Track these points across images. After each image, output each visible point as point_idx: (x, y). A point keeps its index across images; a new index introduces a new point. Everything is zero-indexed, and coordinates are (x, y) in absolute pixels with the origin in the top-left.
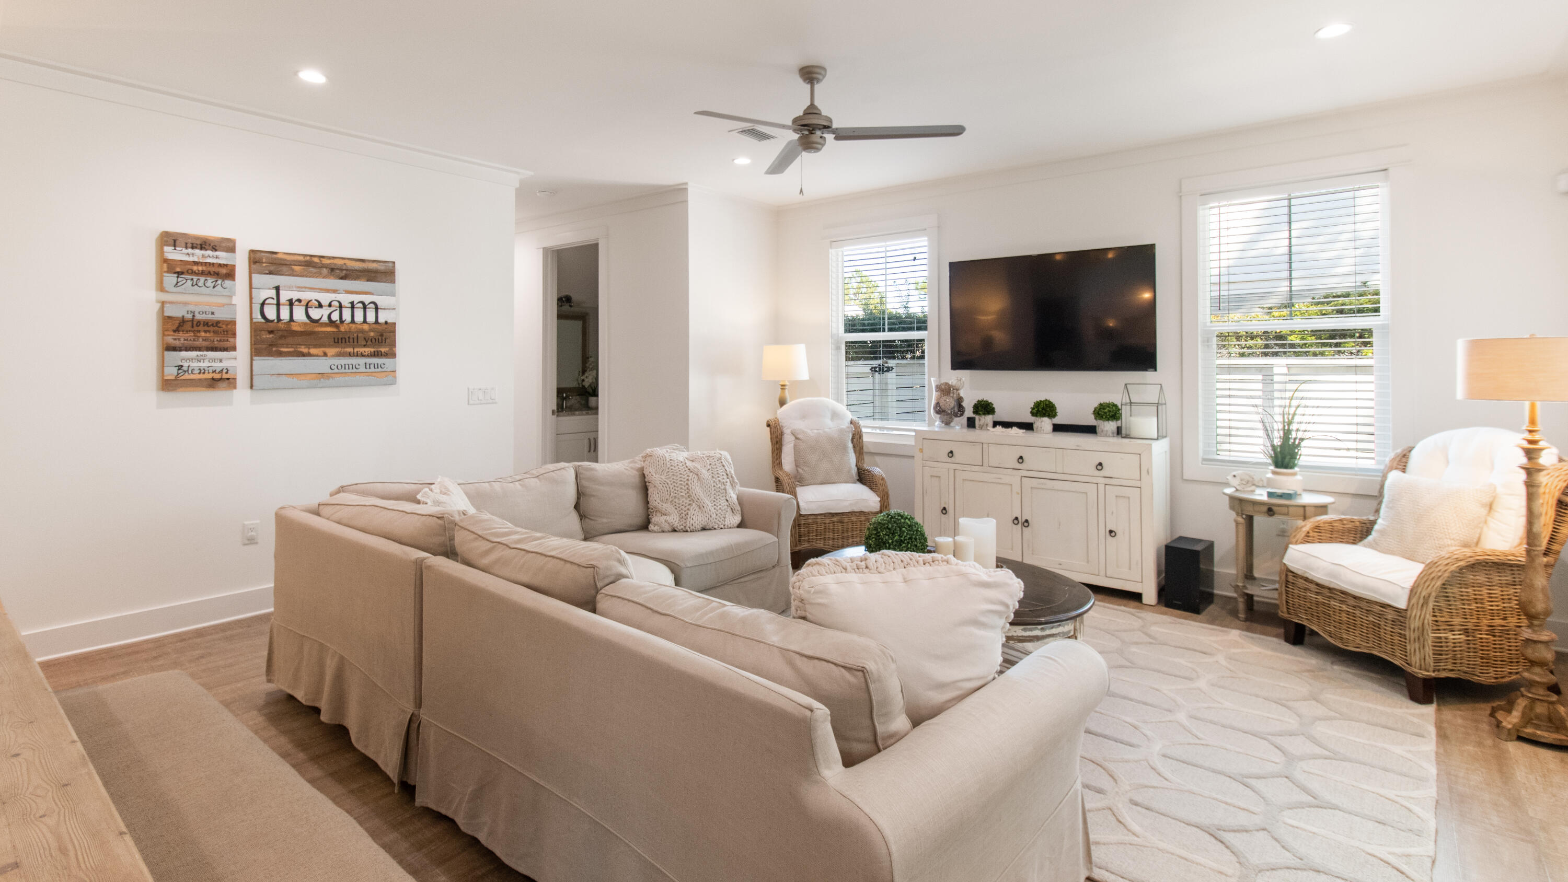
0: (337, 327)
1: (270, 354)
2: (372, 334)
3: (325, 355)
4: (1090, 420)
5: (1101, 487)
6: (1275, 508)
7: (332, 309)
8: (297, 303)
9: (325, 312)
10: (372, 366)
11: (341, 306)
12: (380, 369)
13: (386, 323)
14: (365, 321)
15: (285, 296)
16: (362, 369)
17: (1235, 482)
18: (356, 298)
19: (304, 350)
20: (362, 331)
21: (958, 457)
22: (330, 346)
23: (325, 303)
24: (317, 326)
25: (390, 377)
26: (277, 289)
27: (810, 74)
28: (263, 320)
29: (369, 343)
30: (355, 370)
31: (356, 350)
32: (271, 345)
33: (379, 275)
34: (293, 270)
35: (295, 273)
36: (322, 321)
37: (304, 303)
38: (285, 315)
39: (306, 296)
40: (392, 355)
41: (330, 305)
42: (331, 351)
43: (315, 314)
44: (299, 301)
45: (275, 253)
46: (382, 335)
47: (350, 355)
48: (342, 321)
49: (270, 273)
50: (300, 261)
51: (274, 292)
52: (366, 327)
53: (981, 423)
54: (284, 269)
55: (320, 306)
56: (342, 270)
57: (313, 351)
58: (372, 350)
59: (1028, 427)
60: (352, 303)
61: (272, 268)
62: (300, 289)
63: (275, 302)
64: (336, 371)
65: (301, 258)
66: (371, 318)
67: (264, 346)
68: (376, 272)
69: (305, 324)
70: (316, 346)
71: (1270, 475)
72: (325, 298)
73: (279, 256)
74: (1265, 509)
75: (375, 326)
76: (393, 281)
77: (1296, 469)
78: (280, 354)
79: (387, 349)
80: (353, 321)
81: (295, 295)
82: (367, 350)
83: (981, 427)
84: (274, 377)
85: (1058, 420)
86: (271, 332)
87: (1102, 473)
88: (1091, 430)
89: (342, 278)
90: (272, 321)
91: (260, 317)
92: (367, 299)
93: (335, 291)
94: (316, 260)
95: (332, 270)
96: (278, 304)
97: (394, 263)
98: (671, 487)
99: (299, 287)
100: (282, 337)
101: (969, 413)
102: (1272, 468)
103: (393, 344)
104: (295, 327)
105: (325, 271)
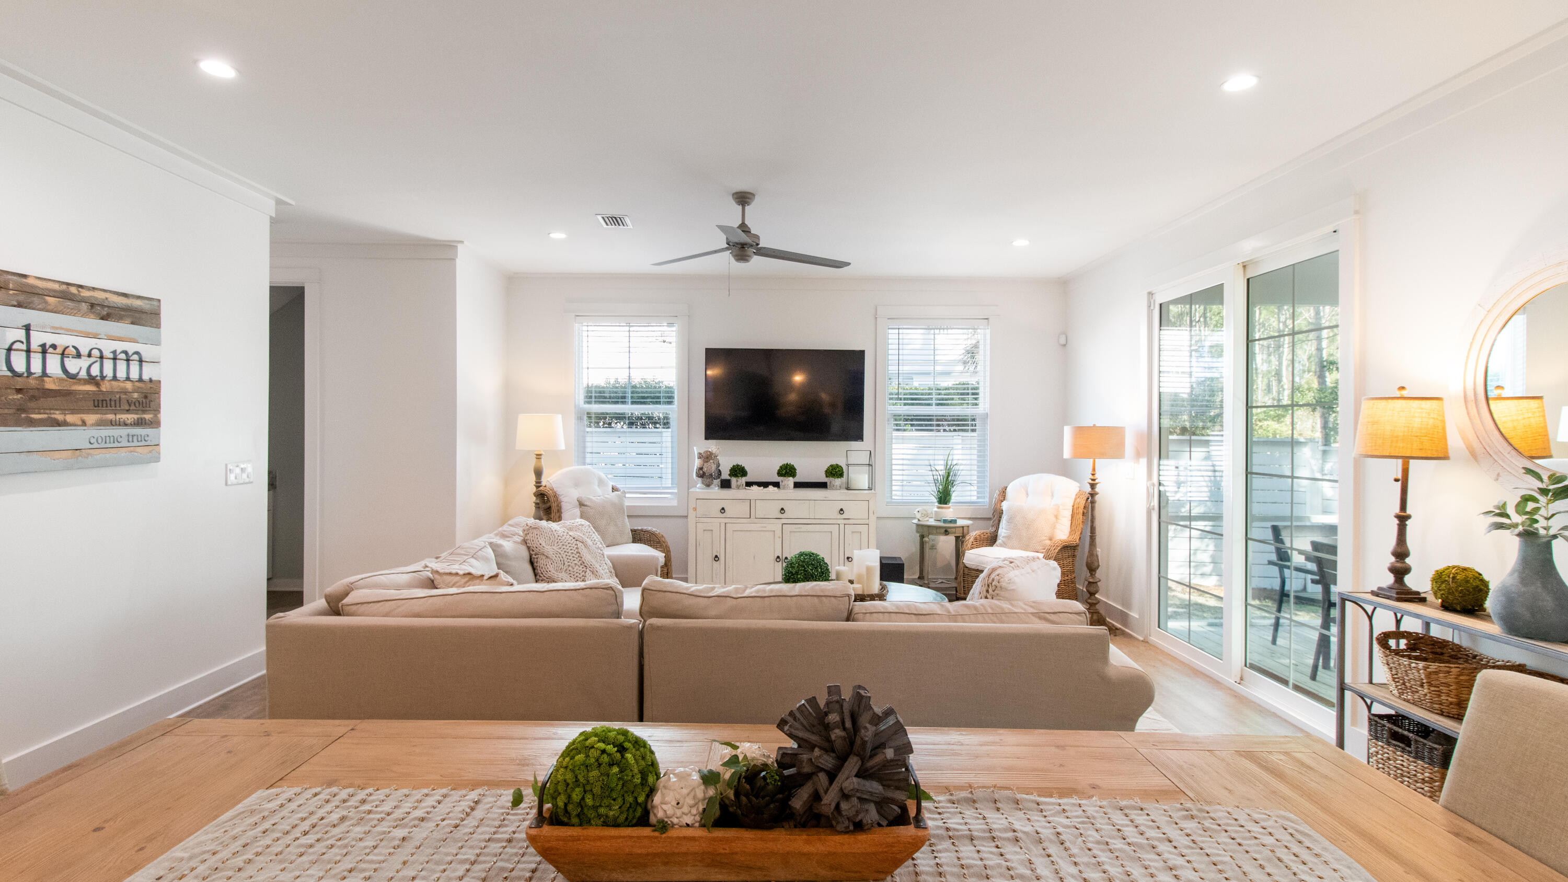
0: (97, 384)
1: (19, 423)
2: (136, 395)
3: (84, 423)
4: (822, 478)
5: (842, 526)
6: (949, 530)
7: (92, 360)
8: (51, 350)
9: (84, 363)
10: (135, 438)
11: (102, 357)
12: (143, 443)
13: (151, 380)
14: (128, 379)
15: (37, 339)
16: (125, 443)
17: (918, 516)
18: (120, 346)
19: (59, 416)
20: (125, 392)
21: (729, 513)
22: (88, 412)
23: (84, 351)
24: (75, 384)
25: (153, 452)
26: (28, 328)
27: (743, 199)
28: (9, 374)
29: (133, 407)
30: (116, 445)
31: (118, 416)
32: (21, 410)
33: (144, 316)
34: (46, 302)
35: (49, 307)
36: (80, 376)
37: (59, 350)
38: (36, 367)
39: (62, 340)
40: (155, 424)
41: (89, 355)
42: (91, 418)
43: (73, 366)
44: (54, 346)
45: (25, 276)
46: (146, 397)
47: (112, 423)
48: (103, 377)
49: (19, 305)
50: (55, 291)
51: (23, 332)
52: (129, 385)
53: (739, 483)
54: (36, 299)
55: (79, 355)
56: (103, 306)
57: (70, 418)
58: (136, 416)
59: (776, 485)
60: (114, 352)
61: (21, 298)
62: (55, 331)
63: (24, 347)
64: (96, 445)
65: (56, 287)
66: (134, 375)
67: (11, 411)
68: (141, 311)
69: (61, 380)
70: (73, 411)
71: (936, 509)
72: (84, 345)
73: (30, 281)
74: (943, 530)
75: (137, 384)
76: (158, 326)
77: (950, 504)
78: (32, 423)
79: (151, 416)
80: (115, 378)
81: (49, 339)
82: (130, 417)
83: (738, 487)
84: (23, 455)
85: (798, 479)
86: (19, 391)
87: (843, 516)
88: (823, 485)
89: (102, 318)
90: (20, 375)
91: (5, 368)
92: (131, 347)
93: (96, 336)
94: (73, 290)
95: (92, 305)
96: (28, 351)
97: (159, 301)
98: (564, 556)
99: (53, 328)
100: (33, 398)
101: (725, 475)
102: (937, 504)
103: (157, 410)
104: (50, 385)
105: (84, 306)
